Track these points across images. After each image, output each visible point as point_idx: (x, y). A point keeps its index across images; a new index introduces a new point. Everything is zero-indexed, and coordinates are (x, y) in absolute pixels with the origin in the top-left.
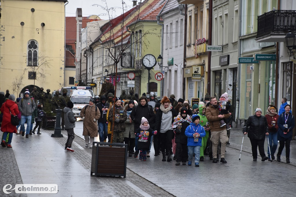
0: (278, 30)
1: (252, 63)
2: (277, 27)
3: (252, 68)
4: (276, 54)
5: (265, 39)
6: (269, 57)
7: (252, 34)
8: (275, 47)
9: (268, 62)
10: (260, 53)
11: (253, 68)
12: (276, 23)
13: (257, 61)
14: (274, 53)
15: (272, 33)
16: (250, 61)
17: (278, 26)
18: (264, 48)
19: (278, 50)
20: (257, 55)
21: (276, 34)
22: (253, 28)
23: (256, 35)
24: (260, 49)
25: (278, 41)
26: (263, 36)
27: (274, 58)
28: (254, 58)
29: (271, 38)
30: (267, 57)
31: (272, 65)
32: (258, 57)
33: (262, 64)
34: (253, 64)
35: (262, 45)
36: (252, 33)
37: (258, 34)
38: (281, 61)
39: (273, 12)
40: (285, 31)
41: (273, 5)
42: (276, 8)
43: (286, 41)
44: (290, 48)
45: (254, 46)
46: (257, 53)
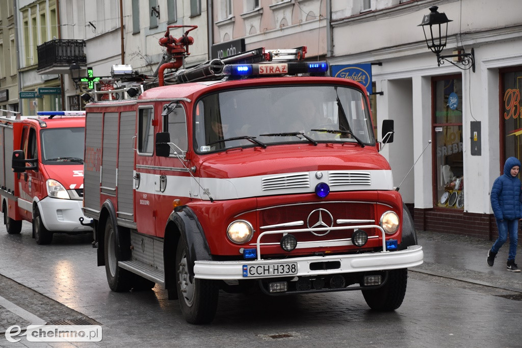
0: (61, 61)
1: (34, 97)
2: (59, 58)
3: (35, 104)
4: (60, 87)
5: (47, 71)
6: (54, 91)
7: (32, 66)
8: (59, 79)
9: (53, 96)
10: (43, 86)
11: (37, 103)
12: (58, 54)
13: (41, 96)
14: (59, 86)
15: (54, 64)
16: (33, 96)
17: (61, 57)
18: (47, 81)
19: (63, 83)
20: (40, 89)
21: (59, 65)
22: (33, 60)
23: (37, 66)
24: (42, 82)
25: (62, 73)
26: (45, 67)
27: (59, 91)
28: (36, 92)
29: (54, 70)
30: (51, 91)
31: (57, 99)
32: (41, 91)
33: (46, 99)
34: (37, 99)
35: (44, 77)
36: (32, 64)
37: (39, 66)
38: (67, 95)
39: (54, 41)
40: (69, 61)
41: (53, 34)
42: (57, 37)
43: (71, 73)
44: (76, 81)
45: (35, 80)
46: (39, 87)
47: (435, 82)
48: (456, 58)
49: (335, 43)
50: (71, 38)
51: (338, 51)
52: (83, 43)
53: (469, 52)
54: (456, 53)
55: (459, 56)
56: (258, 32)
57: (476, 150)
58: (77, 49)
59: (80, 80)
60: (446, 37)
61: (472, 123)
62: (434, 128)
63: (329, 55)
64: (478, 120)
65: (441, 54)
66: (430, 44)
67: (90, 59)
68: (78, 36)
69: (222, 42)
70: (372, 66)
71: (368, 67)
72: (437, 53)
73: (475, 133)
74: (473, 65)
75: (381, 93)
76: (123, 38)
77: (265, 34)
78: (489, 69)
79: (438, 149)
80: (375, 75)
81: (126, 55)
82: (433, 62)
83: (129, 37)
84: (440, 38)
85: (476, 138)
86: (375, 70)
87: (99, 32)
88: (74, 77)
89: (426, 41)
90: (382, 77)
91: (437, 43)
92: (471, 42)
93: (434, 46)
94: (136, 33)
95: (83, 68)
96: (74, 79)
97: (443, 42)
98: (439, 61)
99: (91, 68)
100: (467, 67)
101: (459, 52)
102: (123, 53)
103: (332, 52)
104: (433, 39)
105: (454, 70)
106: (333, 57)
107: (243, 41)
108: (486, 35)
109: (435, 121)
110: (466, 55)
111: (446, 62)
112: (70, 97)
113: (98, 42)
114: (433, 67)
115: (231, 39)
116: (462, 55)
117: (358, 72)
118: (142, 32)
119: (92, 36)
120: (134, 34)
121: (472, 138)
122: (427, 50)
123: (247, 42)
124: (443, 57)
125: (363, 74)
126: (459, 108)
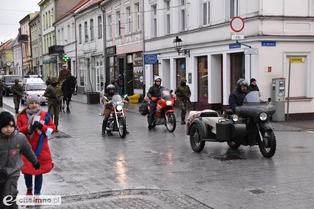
1: (47, 64)
2: (56, 51)
3: (48, 66)
7: (47, 54)
8: (55, 58)
9: (53, 63)
10: (50, 60)
13: (49, 63)
14: (55, 60)
15: (54, 53)
18: (51, 58)
19: (57, 59)
20: (49, 61)
22: (47, 52)
25: (56, 56)
26: (51, 54)
27: (55, 62)
29: (54, 55)
30: (53, 61)
31: (55, 64)
33: (51, 64)
35: (51, 57)
37: (49, 54)
38: (58, 63)
39: (54, 46)
40: (59, 52)
41: (54, 43)
42: (55, 45)
43: (59, 56)
44: (61, 58)
45: (48, 58)
46: (49, 60)
47: (177, 60)
48: (184, 53)
49: (145, 47)
50: (59, 45)
51: (146, 50)
52: (63, 46)
53: (188, 51)
54: (184, 51)
55: (185, 52)
56: (120, 44)
57: (190, 82)
58: (61, 48)
59: (62, 58)
60: (181, 46)
61: (189, 73)
62: (177, 75)
63: (143, 51)
64: (191, 73)
65: (180, 52)
66: (176, 48)
67: (65, 52)
68: (62, 44)
69: (109, 46)
70: (158, 55)
71: (156, 55)
72: (178, 51)
73: (190, 77)
74: (189, 55)
75: (160, 64)
76: (76, 45)
77: (122, 44)
78: (194, 57)
79: (178, 81)
80: (158, 58)
81: (77, 50)
82: (177, 54)
83: (78, 45)
84: (179, 46)
85: (190, 78)
86: (158, 56)
87: (68, 43)
88: (61, 57)
89: (175, 47)
90: (160, 58)
91: (178, 48)
92: (188, 48)
93: (177, 49)
94: (80, 43)
95: (63, 54)
96: (60, 58)
97: (180, 48)
98: (179, 54)
99: (66, 54)
100: (188, 56)
101: (185, 51)
102: (76, 50)
103: (144, 50)
104: (177, 47)
105: (183, 57)
106: (144, 52)
107: (115, 46)
108: (193, 46)
109: (177, 72)
110: (187, 52)
111: (181, 54)
112: (59, 64)
113: (68, 46)
114: (177, 56)
115: (111, 46)
116: (186, 52)
117: (153, 56)
118: (83, 43)
119: (66, 44)
120: (80, 44)
121: (189, 78)
122: (175, 50)
123: (116, 47)
124: (180, 53)
125: (155, 57)
126: (185, 69)
